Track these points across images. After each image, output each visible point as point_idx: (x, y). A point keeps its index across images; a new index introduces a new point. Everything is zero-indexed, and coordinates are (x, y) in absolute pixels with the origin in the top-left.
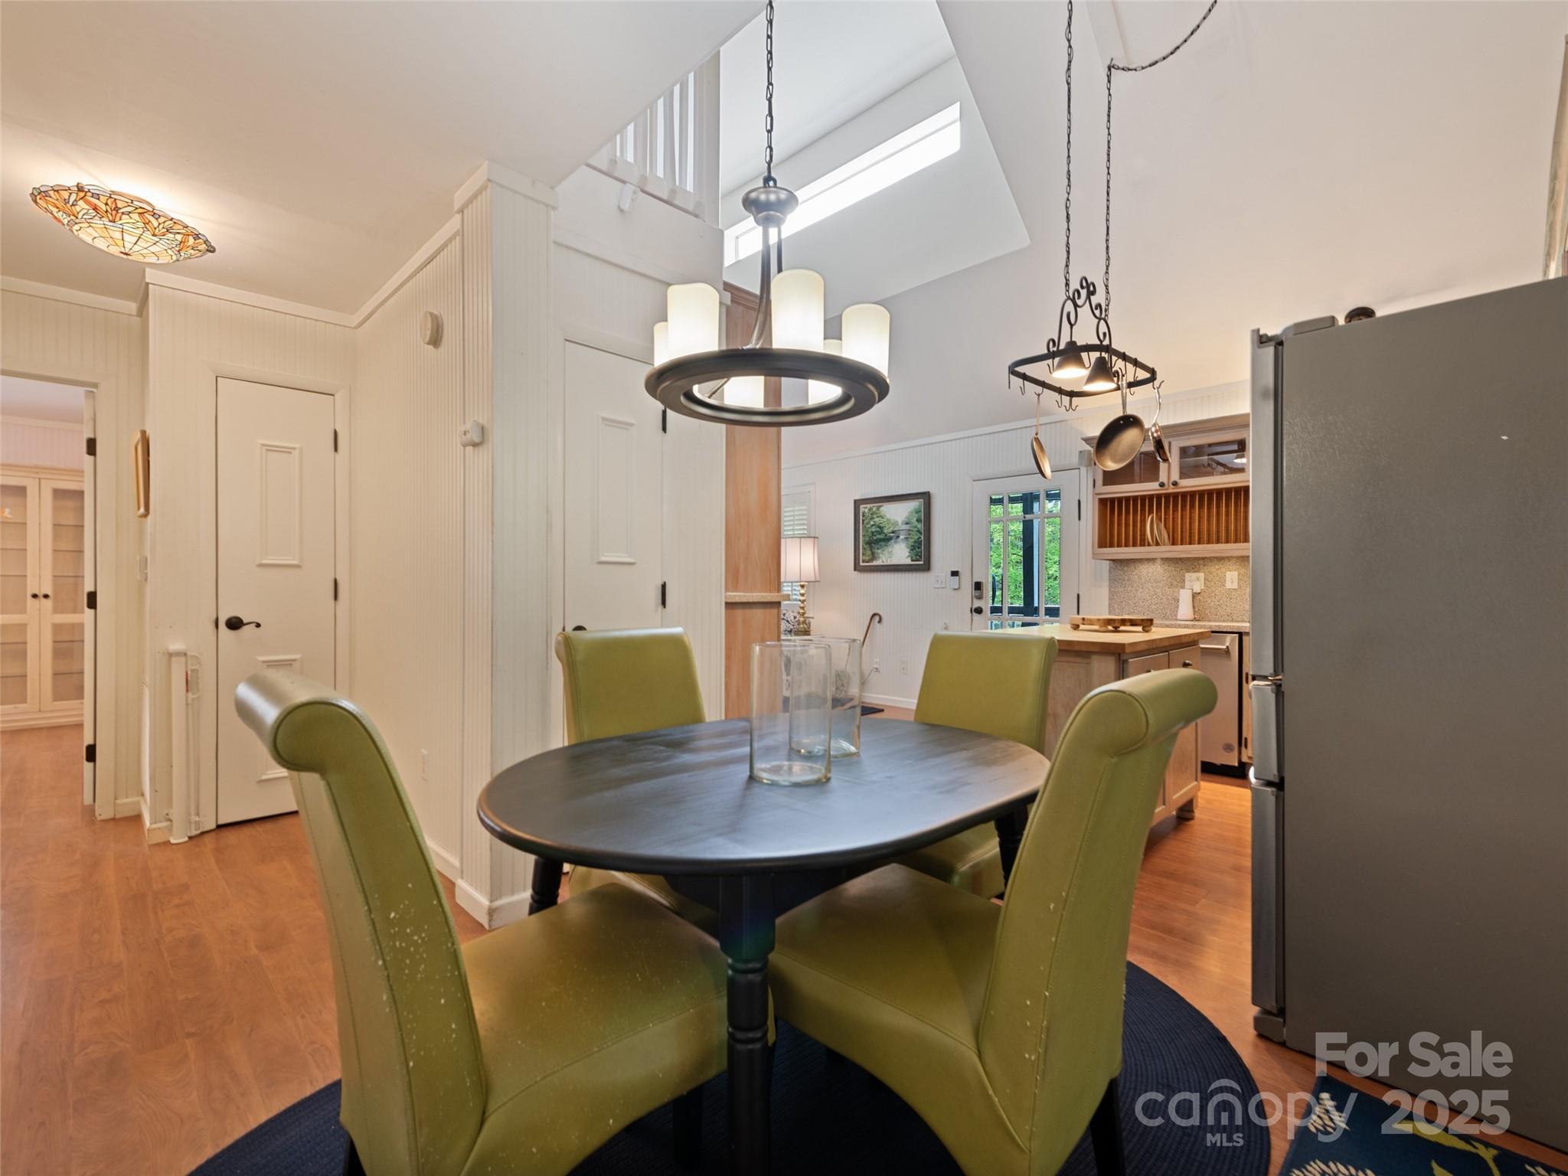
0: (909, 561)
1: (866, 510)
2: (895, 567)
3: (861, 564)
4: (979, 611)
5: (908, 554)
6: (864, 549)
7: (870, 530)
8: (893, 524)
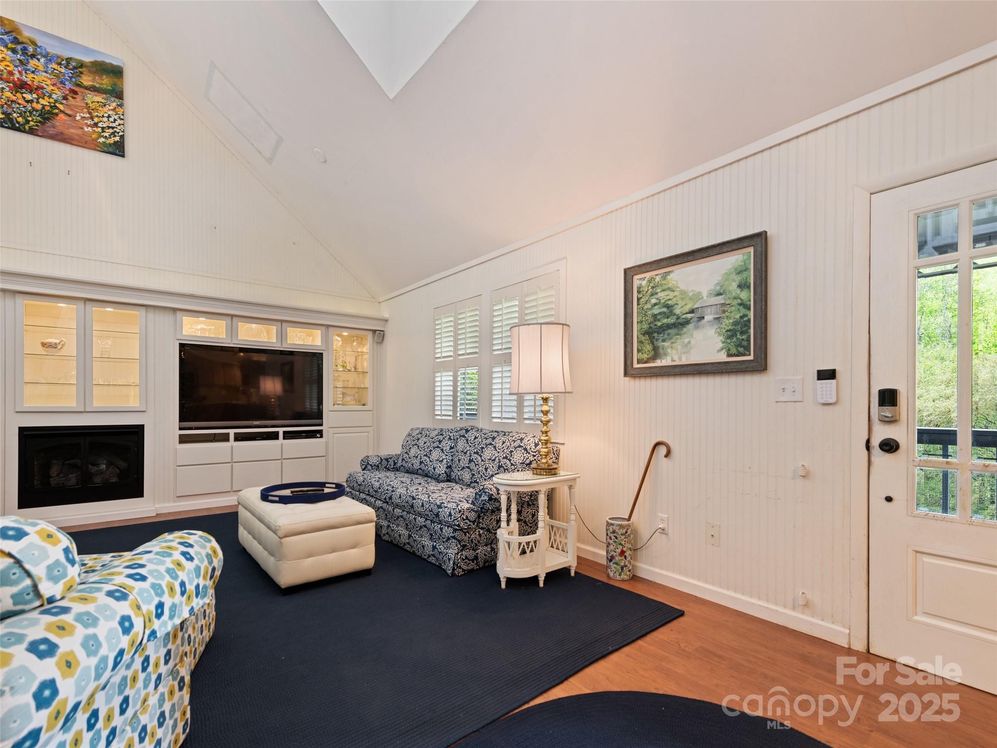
0: (723, 357)
1: (644, 283)
2: (697, 368)
3: (636, 365)
4: (889, 446)
5: (721, 345)
6: (640, 342)
7: (650, 313)
8: (691, 299)
